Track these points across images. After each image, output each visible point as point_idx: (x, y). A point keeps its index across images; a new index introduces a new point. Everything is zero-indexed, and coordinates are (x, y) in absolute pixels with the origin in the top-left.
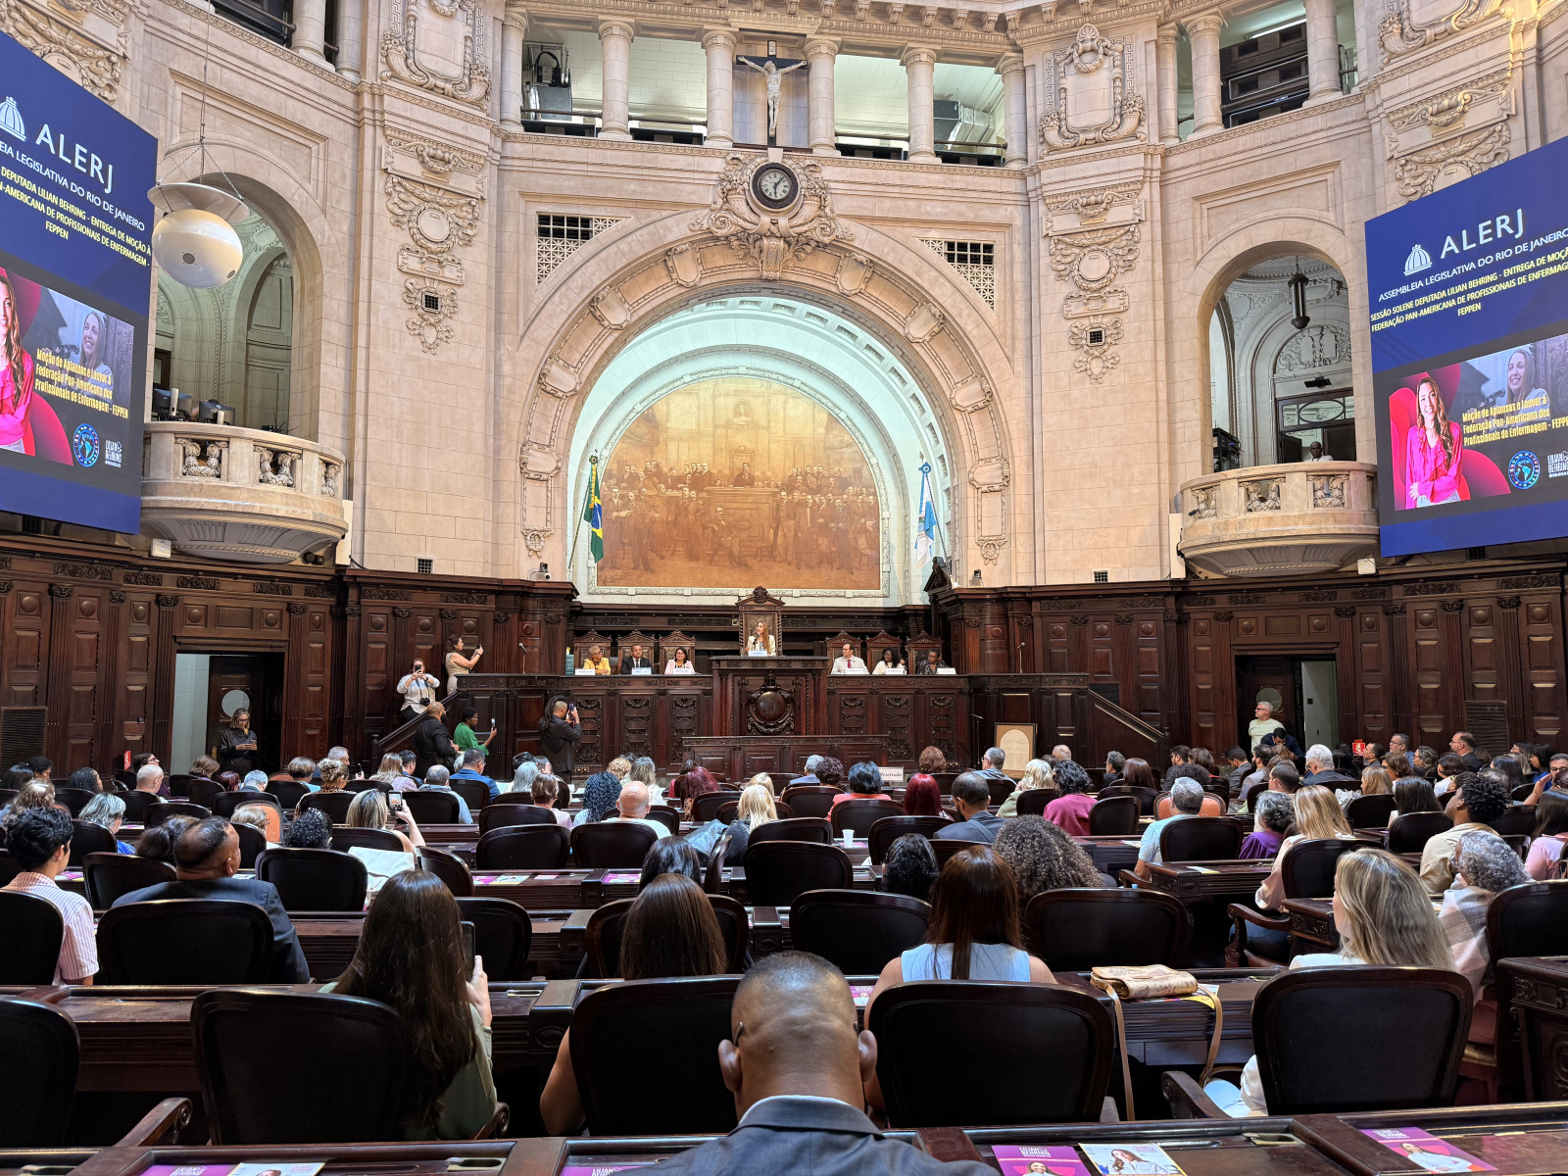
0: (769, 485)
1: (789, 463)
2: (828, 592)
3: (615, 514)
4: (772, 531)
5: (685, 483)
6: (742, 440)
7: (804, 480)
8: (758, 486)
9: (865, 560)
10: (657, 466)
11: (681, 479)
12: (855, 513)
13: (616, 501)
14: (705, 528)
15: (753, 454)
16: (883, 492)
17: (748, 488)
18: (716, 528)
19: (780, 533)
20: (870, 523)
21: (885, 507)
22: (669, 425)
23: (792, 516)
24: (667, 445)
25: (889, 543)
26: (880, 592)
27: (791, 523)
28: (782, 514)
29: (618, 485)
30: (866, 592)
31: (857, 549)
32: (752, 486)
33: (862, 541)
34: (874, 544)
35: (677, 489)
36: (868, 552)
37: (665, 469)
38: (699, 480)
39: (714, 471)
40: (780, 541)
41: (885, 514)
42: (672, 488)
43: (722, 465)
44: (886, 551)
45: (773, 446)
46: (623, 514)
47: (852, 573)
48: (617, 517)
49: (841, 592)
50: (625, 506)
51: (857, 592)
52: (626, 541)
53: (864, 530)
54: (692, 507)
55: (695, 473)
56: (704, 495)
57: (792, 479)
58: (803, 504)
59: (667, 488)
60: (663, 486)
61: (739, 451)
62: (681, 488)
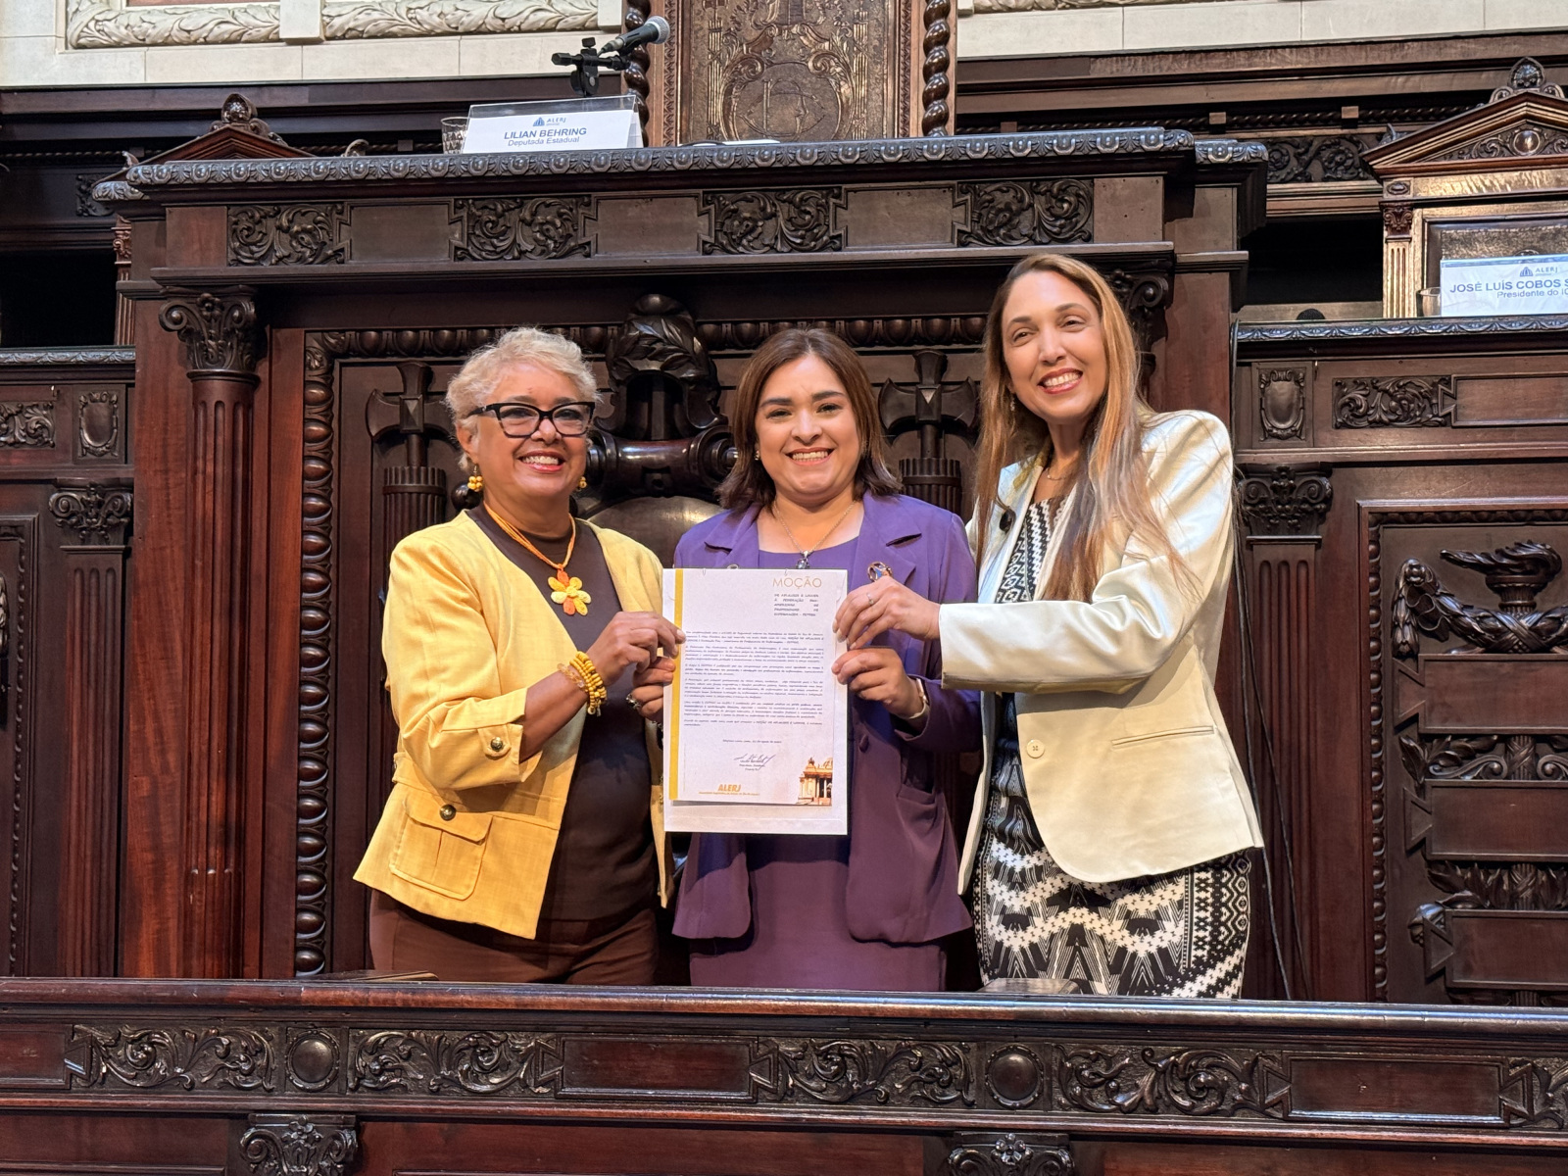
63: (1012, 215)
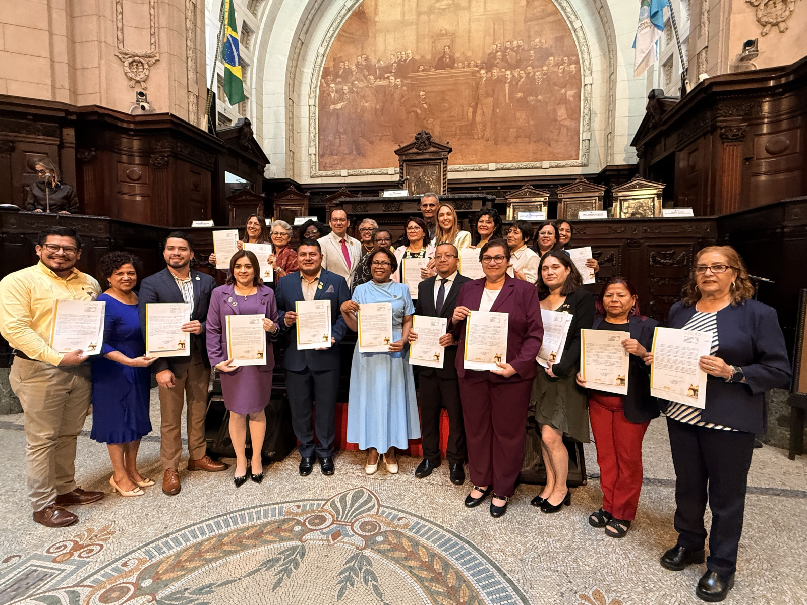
0: (469, 66)
1: (489, 40)
2: (524, 164)
3: (332, 107)
4: (471, 110)
5: (391, 72)
6: (444, 24)
7: (504, 56)
8: (458, 68)
9: (563, 131)
10: (367, 59)
11: (387, 69)
12: (555, 84)
13: (333, 95)
14: (409, 113)
15: (453, 36)
16: (586, 56)
17: (448, 70)
18: (419, 111)
19: (479, 112)
20: (570, 93)
21: (588, 72)
22: (377, 19)
23: (491, 92)
24: (375, 38)
25: (590, 110)
26: (579, 161)
27: (490, 100)
28: (481, 92)
29: (334, 80)
30: (563, 163)
31: (556, 120)
32: (452, 67)
33: (562, 113)
34: (574, 114)
35: (385, 78)
36: (568, 123)
37: (374, 61)
38: (404, 68)
39: (417, 58)
40: (478, 118)
41: (588, 80)
42: (380, 78)
43: (426, 50)
44: (587, 118)
45: (474, 26)
46: (339, 106)
47: (550, 145)
48: (335, 110)
49: (538, 164)
50: (341, 99)
51: (554, 163)
52: (342, 130)
53: (564, 101)
54: (397, 95)
55: (400, 61)
56: (408, 81)
57: (492, 56)
58: (501, 80)
59: (376, 78)
60: (372, 77)
61: (441, 35)
62: (388, 77)
63: (461, 205)
